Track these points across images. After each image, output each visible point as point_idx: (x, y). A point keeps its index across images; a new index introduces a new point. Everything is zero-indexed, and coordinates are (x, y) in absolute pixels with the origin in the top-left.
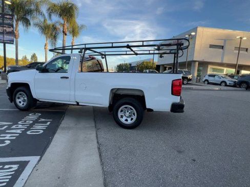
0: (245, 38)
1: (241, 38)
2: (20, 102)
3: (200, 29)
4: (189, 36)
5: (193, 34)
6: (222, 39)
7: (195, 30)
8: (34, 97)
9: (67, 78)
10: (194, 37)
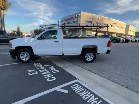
0: (99, 19)
1: (98, 18)
2: (23, 58)
3: (82, 13)
4: (78, 16)
5: (80, 15)
6: (91, 18)
7: (80, 13)
8: (35, 54)
9: (58, 42)
10: (80, 17)
